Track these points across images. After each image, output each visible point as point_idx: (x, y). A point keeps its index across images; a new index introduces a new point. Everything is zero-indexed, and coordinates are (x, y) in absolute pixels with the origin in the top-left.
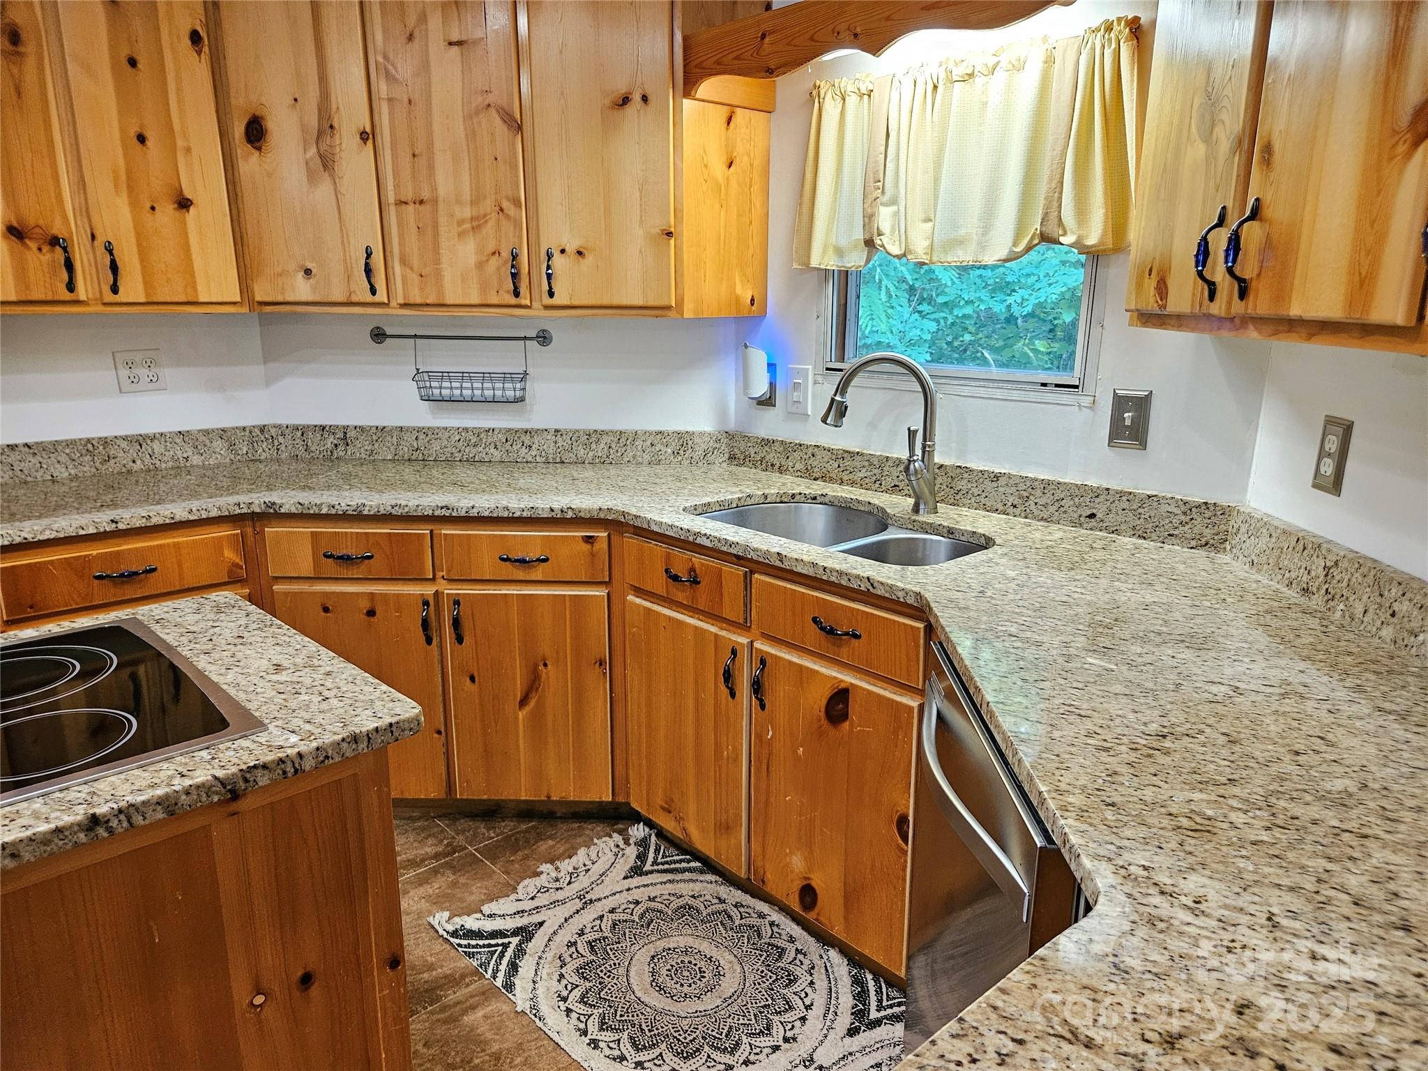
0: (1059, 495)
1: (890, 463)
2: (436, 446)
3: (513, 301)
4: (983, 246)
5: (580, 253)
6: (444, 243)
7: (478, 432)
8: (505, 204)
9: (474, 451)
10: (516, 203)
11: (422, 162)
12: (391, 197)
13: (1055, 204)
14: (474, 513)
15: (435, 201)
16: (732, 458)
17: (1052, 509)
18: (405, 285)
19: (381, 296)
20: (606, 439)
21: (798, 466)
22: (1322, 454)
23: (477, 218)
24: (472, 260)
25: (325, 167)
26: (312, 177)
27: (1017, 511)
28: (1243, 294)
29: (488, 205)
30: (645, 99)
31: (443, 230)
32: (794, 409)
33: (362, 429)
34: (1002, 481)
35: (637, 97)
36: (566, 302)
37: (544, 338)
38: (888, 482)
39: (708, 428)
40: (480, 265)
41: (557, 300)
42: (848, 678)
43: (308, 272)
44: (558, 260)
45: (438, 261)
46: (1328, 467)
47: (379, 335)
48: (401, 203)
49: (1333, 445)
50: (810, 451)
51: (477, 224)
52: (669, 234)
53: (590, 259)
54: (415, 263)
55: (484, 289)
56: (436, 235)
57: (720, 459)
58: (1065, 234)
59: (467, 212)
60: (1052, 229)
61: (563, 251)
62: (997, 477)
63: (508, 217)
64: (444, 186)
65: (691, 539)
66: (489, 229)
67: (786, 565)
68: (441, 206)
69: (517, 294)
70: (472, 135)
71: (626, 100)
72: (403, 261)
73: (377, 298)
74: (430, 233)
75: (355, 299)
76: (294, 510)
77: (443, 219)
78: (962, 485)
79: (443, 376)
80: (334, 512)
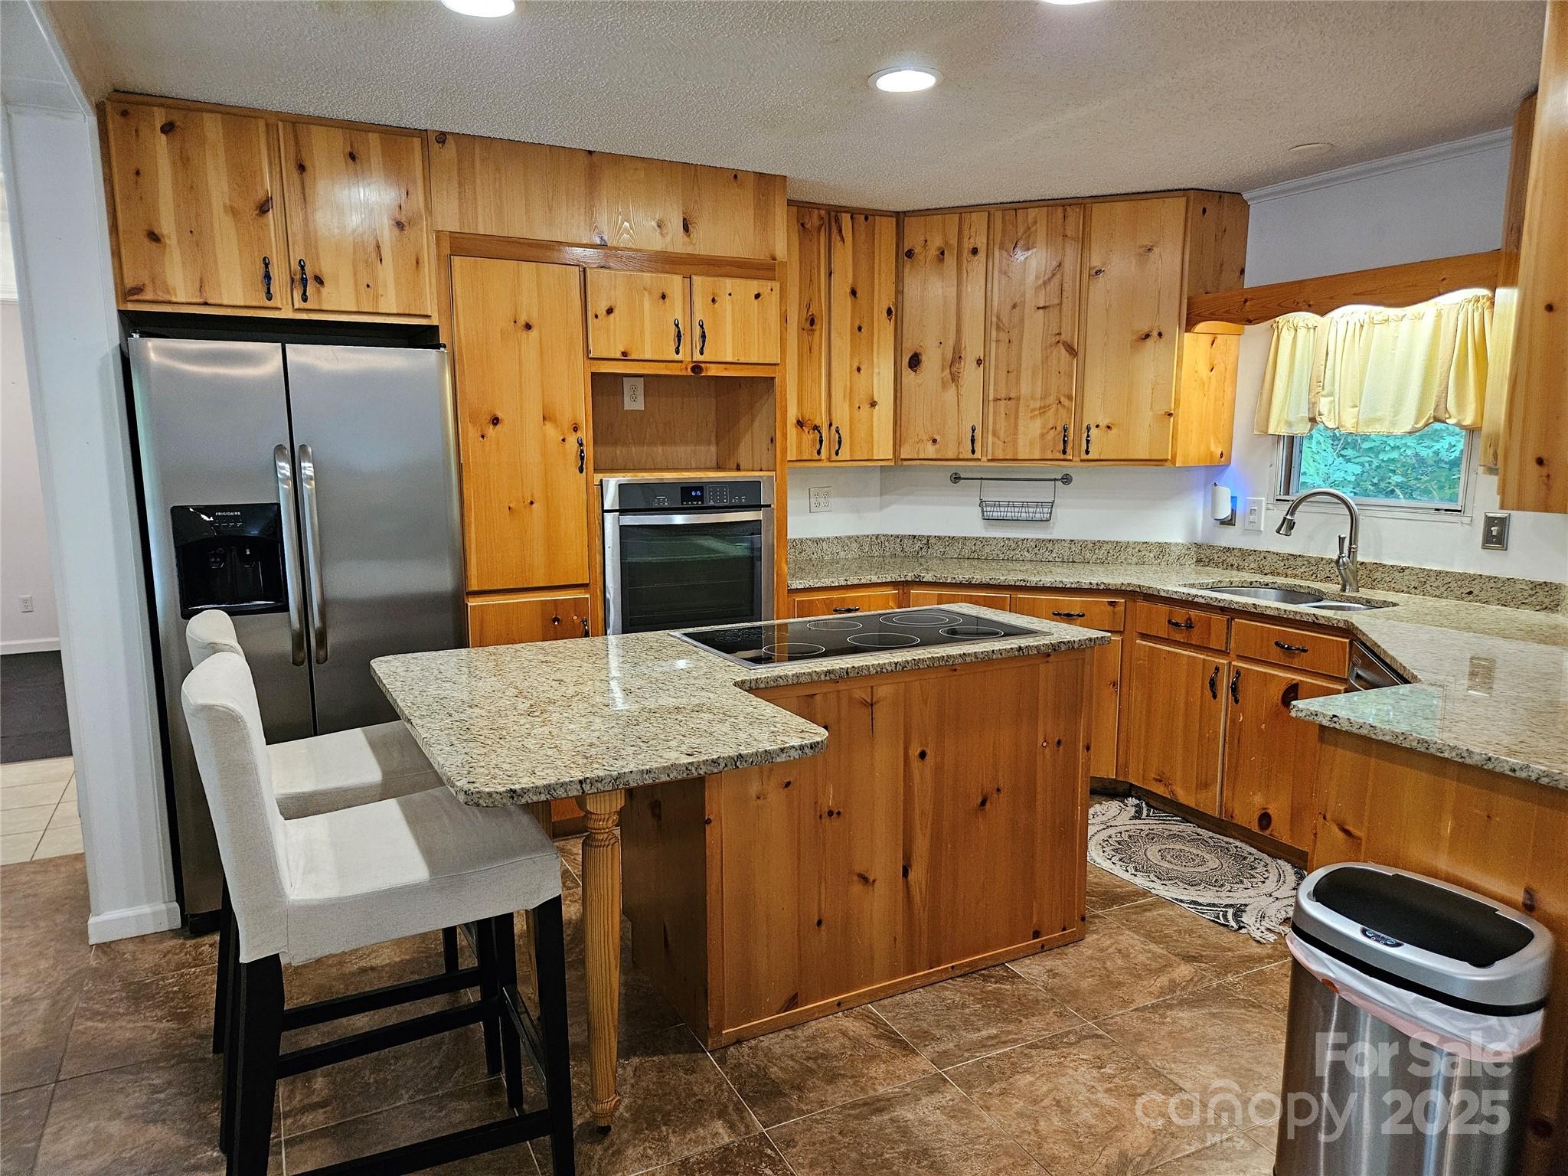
0: (1447, 580)
1: (1324, 562)
2: (987, 549)
3: (1062, 457)
4: (1393, 424)
5: (1109, 427)
6: (1021, 422)
7: (1017, 541)
8: (1063, 399)
9: (1013, 553)
10: (1070, 398)
11: (1012, 376)
12: (991, 396)
13: (1443, 400)
14: (1040, 584)
15: (1018, 398)
16: (1199, 561)
17: (1442, 589)
18: (992, 446)
19: (978, 455)
20: (1106, 547)
21: (1252, 566)
23: (1044, 407)
24: (1038, 432)
25: (953, 380)
26: (944, 385)
27: (1417, 591)
29: (1051, 399)
30: (1160, 335)
31: (1021, 414)
32: (1250, 527)
33: (940, 538)
34: (1407, 572)
35: (1155, 334)
36: (1096, 458)
37: (1066, 480)
38: (1322, 575)
39: (1180, 541)
40: (1043, 435)
41: (1090, 456)
42: (1298, 678)
43: (935, 441)
44: (1094, 431)
45: (1016, 434)
47: (956, 478)
48: (996, 400)
50: (1263, 554)
51: (1043, 410)
52: (1170, 415)
53: (1114, 431)
54: (1002, 434)
55: (1043, 449)
56: (1017, 418)
57: (1190, 561)
58: (1450, 417)
59: (1038, 404)
60: (1441, 415)
61: (1097, 426)
62: (1403, 569)
63: (1064, 406)
64: (1025, 388)
65: (1190, 599)
66: (1051, 413)
67: (1259, 611)
68: (1022, 401)
69: (1064, 452)
70: (1046, 359)
71: (1147, 336)
72: (994, 434)
73: (975, 456)
74: (1013, 417)
75: (961, 456)
76: (931, 580)
77: (1022, 409)
78: (1378, 575)
79: (997, 504)
80: (954, 581)
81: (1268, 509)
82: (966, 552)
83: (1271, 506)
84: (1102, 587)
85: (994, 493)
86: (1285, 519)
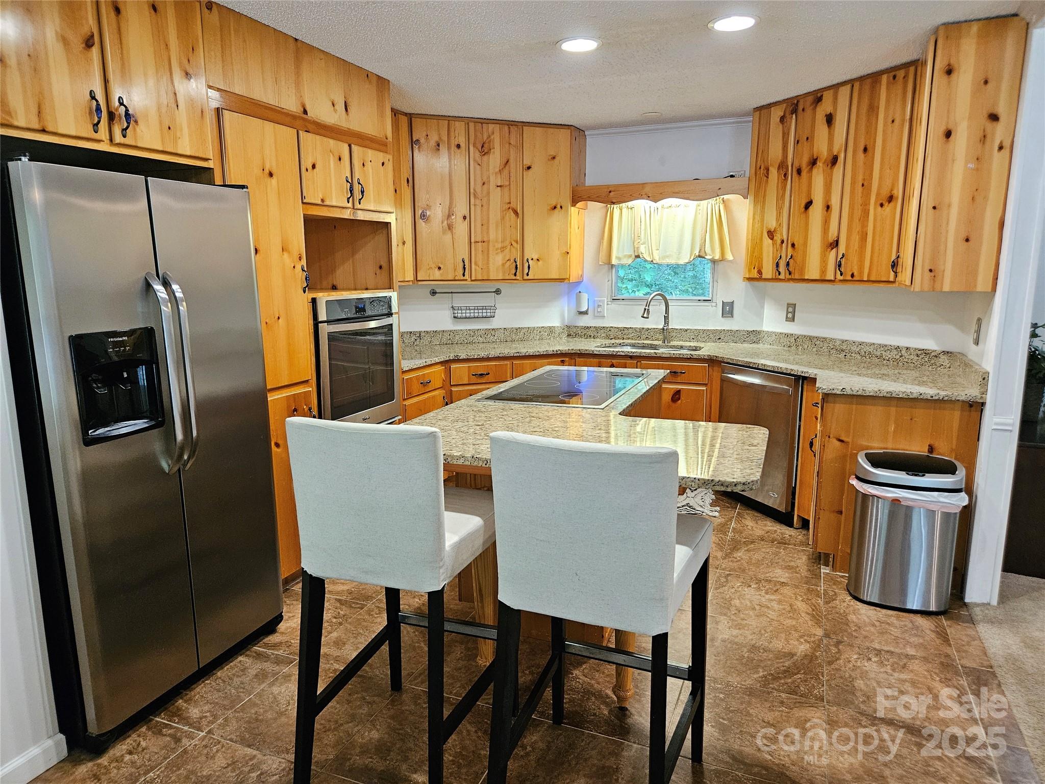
0: (708, 333)
1: (644, 330)
2: (457, 337)
3: (514, 278)
4: (678, 259)
5: (538, 260)
6: (491, 255)
7: (474, 331)
8: (513, 243)
9: (472, 339)
10: (517, 242)
11: (485, 227)
12: (473, 240)
13: (703, 247)
14: (527, 354)
15: (489, 241)
16: (569, 335)
17: (706, 338)
18: (477, 273)
19: (467, 277)
20: (523, 331)
21: (602, 335)
22: (788, 313)
23: (503, 248)
24: (500, 263)
25: (449, 229)
26: (444, 232)
27: (694, 340)
28: (790, 274)
29: (507, 243)
30: (561, 207)
31: (491, 252)
32: (598, 315)
33: (427, 332)
34: (688, 331)
35: (559, 207)
36: (532, 278)
37: (498, 292)
38: (644, 336)
39: (558, 325)
40: (503, 265)
41: (529, 277)
42: (680, 387)
43: (439, 268)
44: (531, 262)
45: (488, 263)
46: (790, 315)
47: (434, 293)
48: (476, 242)
49: (790, 310)
50: (608, 329)
51: (503, 249)
52: (568, 253)
53: (540, 263)
54: (480, 264)
55: (504, 273)
56: (488, 254)
57: (564, 336)
58: (706, 255)
59: (500, 245)
60: (702, 254)
61: (532, 259)
62: (686, 330)
63: (514, 247)
64: (492, 236)
65: (615, 354)
66: (507, 250)
67: (658, 355)
68: (491, 244)
69: (515, 275)
70: (503, 218)
71: (555, 208)
72: (476, 264)
73: (465, 278)
74: (486, 253)
75: (457, 278)
76: (465, 358)
77: (491, 249)
78: (674, 334)
79: (460, 308)
80: (479, 357)
81: (607, 304)
82: (444, 340)
83: (610, 303)
84: (559, 352)
85: (460, 301)
86: (645, 309)
